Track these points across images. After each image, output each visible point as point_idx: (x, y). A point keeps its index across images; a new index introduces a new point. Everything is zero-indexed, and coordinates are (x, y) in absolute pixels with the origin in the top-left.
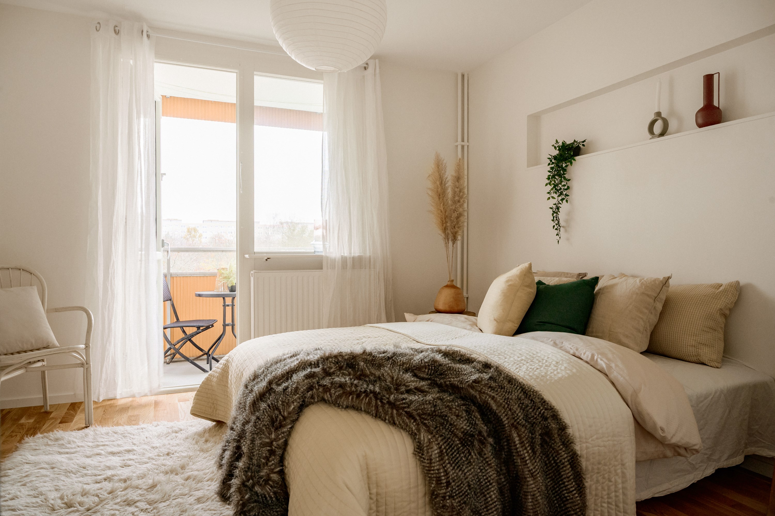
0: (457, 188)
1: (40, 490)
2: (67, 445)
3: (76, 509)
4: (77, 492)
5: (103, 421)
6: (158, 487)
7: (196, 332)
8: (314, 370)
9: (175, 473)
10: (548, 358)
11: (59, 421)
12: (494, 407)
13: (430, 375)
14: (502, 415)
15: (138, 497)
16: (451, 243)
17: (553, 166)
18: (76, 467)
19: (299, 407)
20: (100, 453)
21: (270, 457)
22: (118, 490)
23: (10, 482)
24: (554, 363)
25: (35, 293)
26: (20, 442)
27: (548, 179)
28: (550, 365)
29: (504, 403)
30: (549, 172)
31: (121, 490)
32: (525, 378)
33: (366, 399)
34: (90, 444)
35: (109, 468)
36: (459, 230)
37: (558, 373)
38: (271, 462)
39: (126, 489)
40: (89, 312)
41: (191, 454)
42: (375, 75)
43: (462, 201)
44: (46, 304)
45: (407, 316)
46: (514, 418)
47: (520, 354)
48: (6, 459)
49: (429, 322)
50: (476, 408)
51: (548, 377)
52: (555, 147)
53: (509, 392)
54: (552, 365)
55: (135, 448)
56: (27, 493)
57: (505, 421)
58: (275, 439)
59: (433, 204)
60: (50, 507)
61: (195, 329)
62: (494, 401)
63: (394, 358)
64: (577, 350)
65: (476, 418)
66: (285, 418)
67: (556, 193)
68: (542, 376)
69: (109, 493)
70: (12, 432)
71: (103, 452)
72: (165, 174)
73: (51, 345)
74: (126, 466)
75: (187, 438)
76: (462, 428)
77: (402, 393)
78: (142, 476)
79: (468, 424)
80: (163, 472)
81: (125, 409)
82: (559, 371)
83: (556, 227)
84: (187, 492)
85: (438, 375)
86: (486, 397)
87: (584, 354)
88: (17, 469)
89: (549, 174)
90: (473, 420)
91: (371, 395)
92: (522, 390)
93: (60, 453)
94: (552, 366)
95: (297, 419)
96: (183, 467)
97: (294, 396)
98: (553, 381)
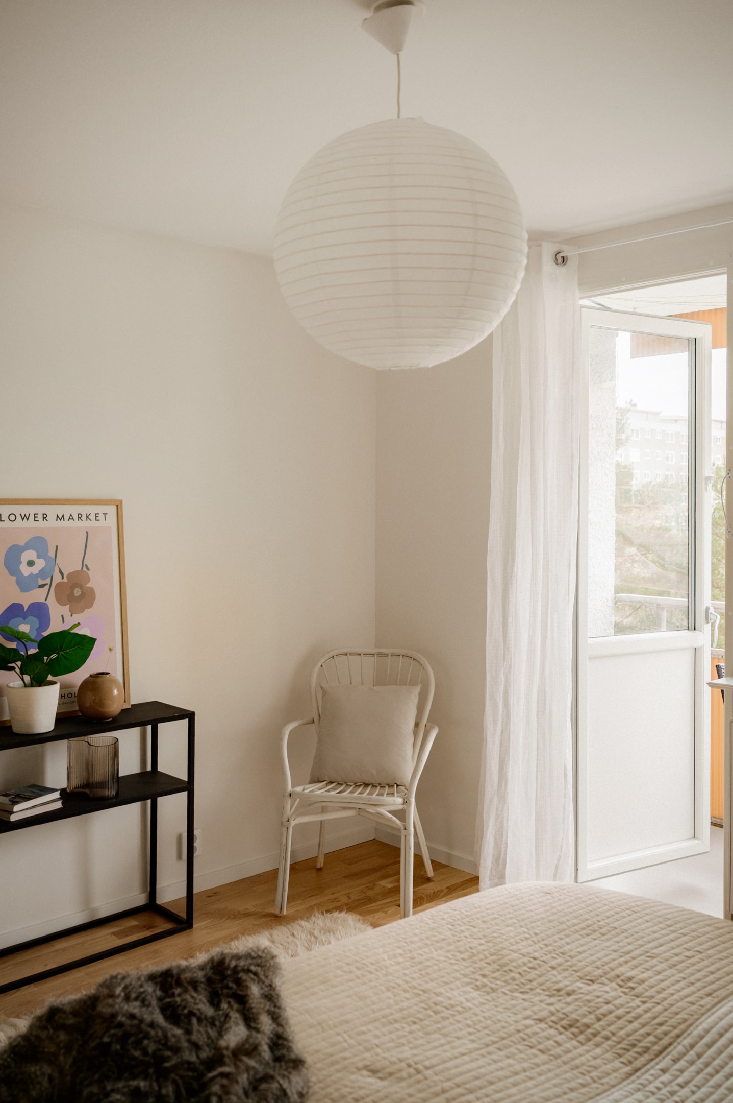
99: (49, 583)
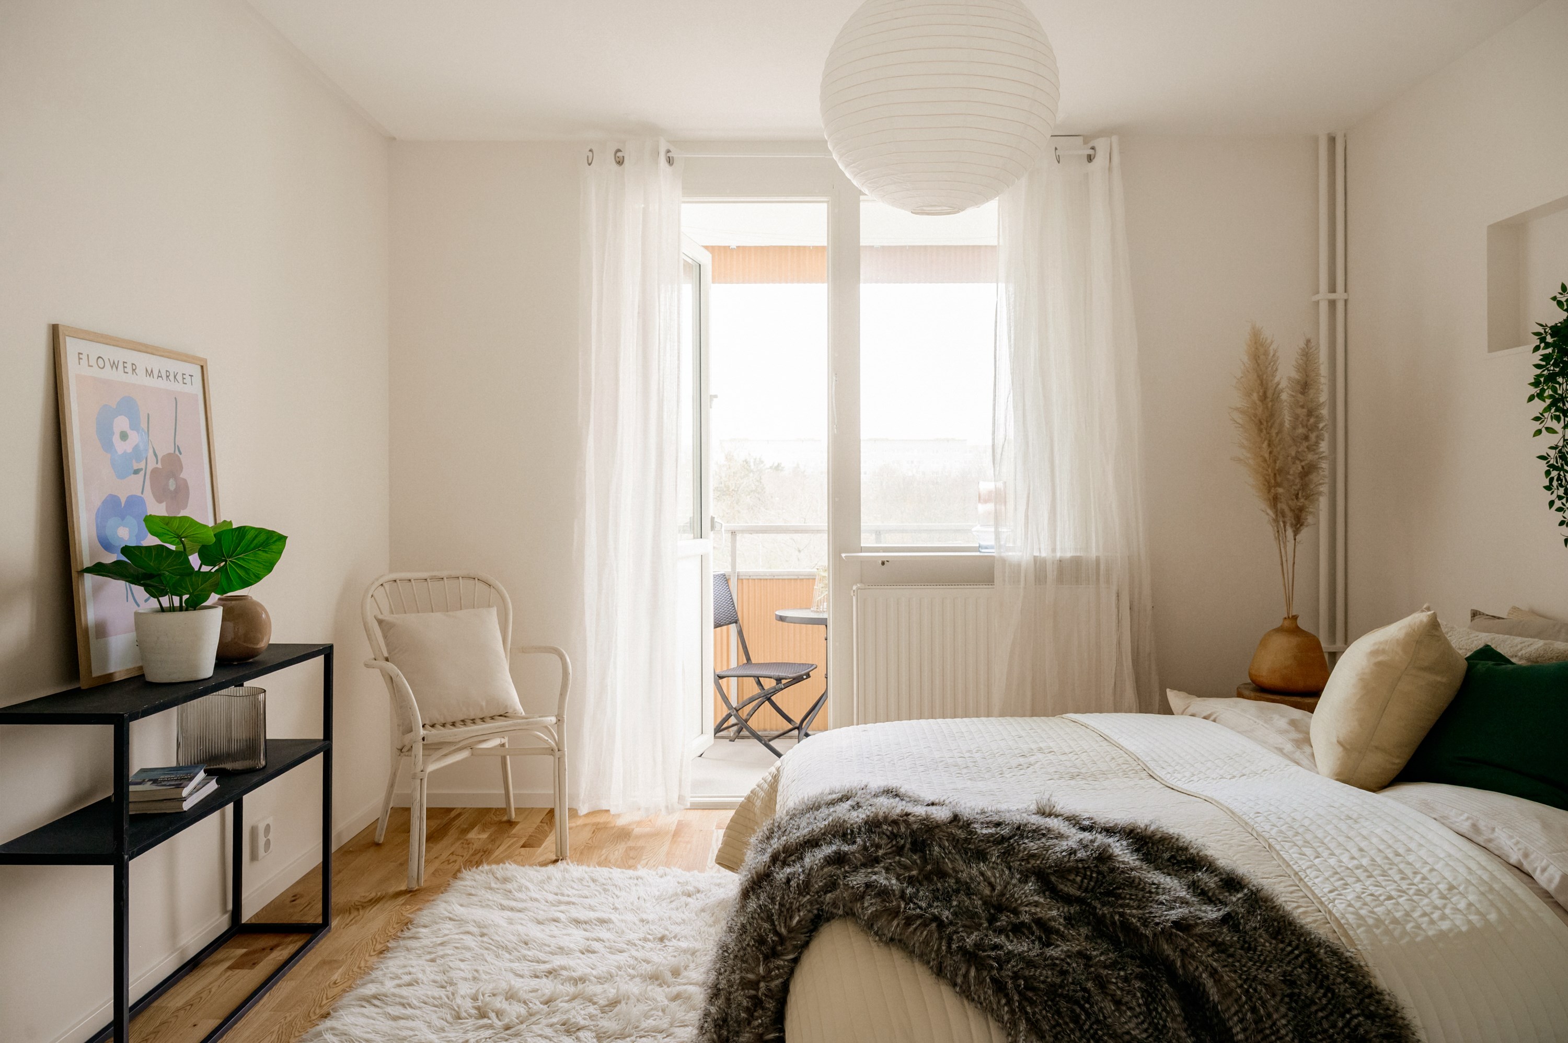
0: (1302, 407)
1: (451, 975)
2: (516, 894)
3: (490, 1021)
4: (500, 990)
5: (585, 853)
6: (622, 1007)
7: (774, 688)
8: (845, 848)
9: (658, 982)
10: (1432, 870)
11: (521, 843)
12: (1213, 993)
13: (1086, 891)
14: (1230, 1018)
15: (584, 1019)
16: (1290, 533)
17: (1550, 350)
18: (514, 939)
19: (812, 921)
20: (558, 918)
21: (755, 1011)
22: (560, 1000)
23: (417, 951)
24: (1442, 887)
25: (492, 618)
26: (455, 877)
27: (1536, 384)
28: (1430, 891)
29: (1239, 991)
30: (1538, 366)
31: (567, 998)
32: (1343, 921)
33: (922, 933)
34: (551, 897)
35: (562, 950)
36: (1307, 503)
37: (1443, 917)
38: (757, 1019)
39: (574, 998)
40: (566, 659)
41: (697, 947)
42: (1110, 169)
43: (1313, 436)
44: (509, 642)
45: (1174, 698)
46: (1261, 1031)
47: (1361, 850)
48: (428, 904)
49: (1208, 723)
50: (1171, 990)
51: (1409, 927)
52: (1560, 304)
53: (1264, 962)
54: (1436, 891)
55: (614, 917)
56: (433, 977)
57: (1238, 1033)
58: (764, 977)
59: (1245, 442)
60: (454, 1010)
61: (774, 683)
62: (1215, 981)
63: (1012, 841)
64: (1526, 855)
65: (1168, 1013)
66: (782, 940)
67: (1558, 419)
68: (1395, 921)
69: (546, 1003)
70: (452, 854)
71: (562, 917)
72: (716, 396)
73: (510, 711)
74: (588, 951)
75: (703, 910)
76: (1128, 1033)
77: (1000, 931)
78: (608, 978)
79: (1145, 1026)
80: (642, 975)
81: (623, 834)
82: (1447, 911)
83: (1558, 504)
84: (665, 1026)
85: (1100, 893)
86: (1197, 967)
87: (1544, 870)
88: (435, 927)
89: (1539, 371)
90: (1161, 1018)
91: (934, 925)
92: (1308, 960)
93: (503, 908)
94: (1434, 895)
95: (806, 945)
96: (676, 973)
97: (801, 898)
98: (1419, 939)
99: (144, 468)
